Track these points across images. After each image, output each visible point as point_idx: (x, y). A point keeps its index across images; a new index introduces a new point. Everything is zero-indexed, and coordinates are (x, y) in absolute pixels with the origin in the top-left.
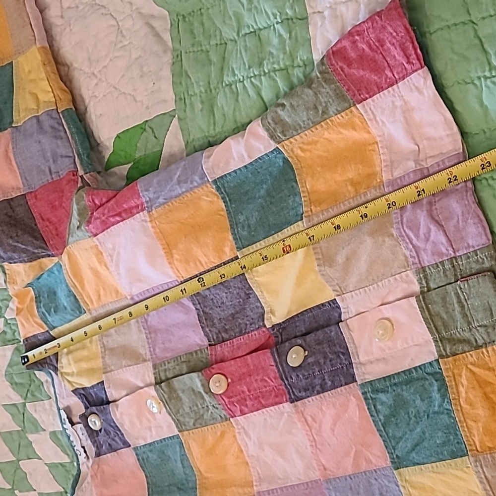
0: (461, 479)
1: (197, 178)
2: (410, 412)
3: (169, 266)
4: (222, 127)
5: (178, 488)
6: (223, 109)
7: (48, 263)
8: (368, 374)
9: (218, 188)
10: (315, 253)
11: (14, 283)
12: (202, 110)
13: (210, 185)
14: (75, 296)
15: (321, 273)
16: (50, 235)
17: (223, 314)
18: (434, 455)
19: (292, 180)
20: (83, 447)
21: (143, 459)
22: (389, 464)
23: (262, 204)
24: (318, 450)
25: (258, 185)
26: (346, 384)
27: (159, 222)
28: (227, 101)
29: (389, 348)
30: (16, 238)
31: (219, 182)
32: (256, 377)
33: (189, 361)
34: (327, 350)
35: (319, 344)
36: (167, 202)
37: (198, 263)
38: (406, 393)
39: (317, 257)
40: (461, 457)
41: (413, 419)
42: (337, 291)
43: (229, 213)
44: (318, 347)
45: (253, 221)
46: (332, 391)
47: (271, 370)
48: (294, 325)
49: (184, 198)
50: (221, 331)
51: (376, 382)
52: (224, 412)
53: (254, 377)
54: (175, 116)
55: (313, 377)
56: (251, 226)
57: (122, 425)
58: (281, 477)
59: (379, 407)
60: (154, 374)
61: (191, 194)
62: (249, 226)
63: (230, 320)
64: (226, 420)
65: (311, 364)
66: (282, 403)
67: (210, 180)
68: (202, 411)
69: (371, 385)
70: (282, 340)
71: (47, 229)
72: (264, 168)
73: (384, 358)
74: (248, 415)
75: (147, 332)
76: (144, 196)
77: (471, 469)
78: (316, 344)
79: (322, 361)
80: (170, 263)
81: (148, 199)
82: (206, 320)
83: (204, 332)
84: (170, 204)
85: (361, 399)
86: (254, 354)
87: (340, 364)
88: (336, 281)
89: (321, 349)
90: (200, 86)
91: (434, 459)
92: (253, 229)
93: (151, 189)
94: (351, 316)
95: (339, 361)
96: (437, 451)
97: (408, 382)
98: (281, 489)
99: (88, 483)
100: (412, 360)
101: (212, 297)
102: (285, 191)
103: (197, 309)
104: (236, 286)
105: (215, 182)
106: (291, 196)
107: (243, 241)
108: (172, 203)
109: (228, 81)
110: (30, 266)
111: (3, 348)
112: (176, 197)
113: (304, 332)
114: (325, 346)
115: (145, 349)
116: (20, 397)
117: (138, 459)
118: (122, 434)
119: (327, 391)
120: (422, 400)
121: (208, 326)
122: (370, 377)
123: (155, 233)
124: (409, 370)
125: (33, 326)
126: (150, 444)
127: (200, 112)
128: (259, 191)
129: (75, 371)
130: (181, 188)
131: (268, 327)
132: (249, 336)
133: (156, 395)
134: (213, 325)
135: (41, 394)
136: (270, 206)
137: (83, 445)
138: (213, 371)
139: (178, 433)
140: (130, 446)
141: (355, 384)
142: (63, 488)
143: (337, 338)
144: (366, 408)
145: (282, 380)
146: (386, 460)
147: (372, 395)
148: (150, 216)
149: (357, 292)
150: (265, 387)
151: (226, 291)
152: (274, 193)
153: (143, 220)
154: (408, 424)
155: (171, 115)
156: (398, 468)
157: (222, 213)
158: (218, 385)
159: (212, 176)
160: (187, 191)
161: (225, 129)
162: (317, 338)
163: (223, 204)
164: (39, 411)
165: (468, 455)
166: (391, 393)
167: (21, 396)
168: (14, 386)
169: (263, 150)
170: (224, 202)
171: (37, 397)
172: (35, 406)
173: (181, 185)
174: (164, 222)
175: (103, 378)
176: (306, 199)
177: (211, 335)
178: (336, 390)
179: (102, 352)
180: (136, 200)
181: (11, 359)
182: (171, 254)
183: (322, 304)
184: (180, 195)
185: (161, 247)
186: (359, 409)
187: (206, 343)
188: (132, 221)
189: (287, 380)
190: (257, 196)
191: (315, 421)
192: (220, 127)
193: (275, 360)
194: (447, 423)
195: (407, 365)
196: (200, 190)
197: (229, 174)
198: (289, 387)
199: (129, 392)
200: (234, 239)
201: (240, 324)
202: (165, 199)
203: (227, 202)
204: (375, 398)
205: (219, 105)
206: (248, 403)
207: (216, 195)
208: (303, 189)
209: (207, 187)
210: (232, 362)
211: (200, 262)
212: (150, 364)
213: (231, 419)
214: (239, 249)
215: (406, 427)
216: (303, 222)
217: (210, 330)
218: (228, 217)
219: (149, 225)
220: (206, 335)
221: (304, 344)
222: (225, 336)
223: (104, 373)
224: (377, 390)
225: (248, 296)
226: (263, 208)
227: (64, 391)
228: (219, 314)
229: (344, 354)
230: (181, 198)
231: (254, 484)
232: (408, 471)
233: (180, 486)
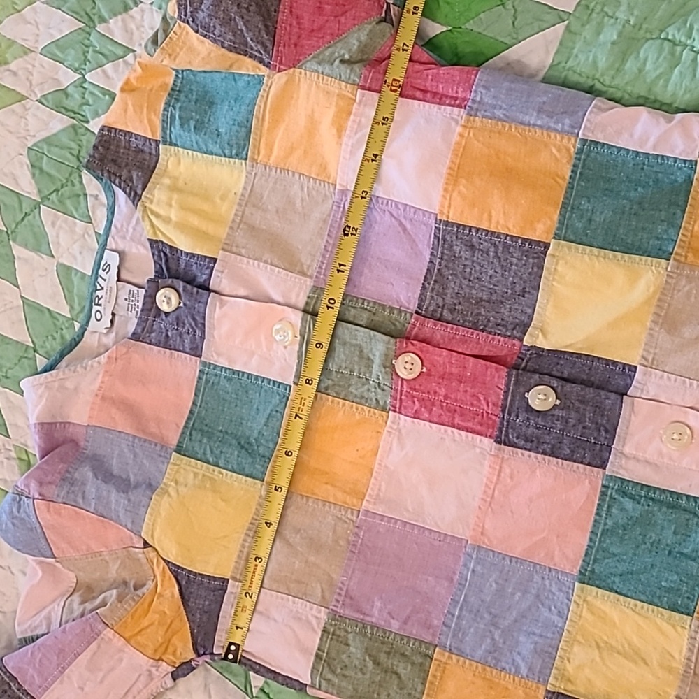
0: (663, 633)
1: (567, 121)
2: (648, 536)
3: (441, 192)
4: (627, 83)
5: (239, 443)
6: (645, 63)
7: (248, 67)
8: (626, 470)
9: (580, 152)
10: (658, 306)
11: (170, 55)
12: (613, 43)
13: (576, 141)
14: (250, 132)
15: (651, 332)
16: (286, 38)
17: (467, 291)
18: (647, 593)
19: (678, 206)
20: (113, 314)
21: (207, 381)
22: (576, 572)
23: (625, 207)
24: (490, 509)
25: (630, 181)
26: (589, 464)
27: (474, 134)
28: (658, 59)
29: (671, 459)
30: (244, 11)
31: (590, 146)
32: (468, 389)
33: (374, 314)
34: (589, 415)
35: (582, 402)
36: (505, 121)
37: (485, 216)
38: (660, 515)
39: (659, 312)
40: (682, 613)
41: (648, 545)
42: (646, 359)
43: (570, 187)
44: (577, 404)
45: (598, 218)
46: (564, 461)
47: (495, 392)
48: (555, 360)
49: (529, 131)
50: (446, 307)
51: (631, 484)
52: (389, 400)
53: (464, 386)
54: (563, 21)
55: (546, 432)
56: (593, 223)
57: (213, 328)
58: (410, 509)
59: (614, 511)
60: (308, 297)
61: (542, 134)
62: (590, 220)
63: (472, 303)
64: (384, 409)
65: (556, 417)
66: (481, 435)
67: (580, 136)
68: (354, 380)
69: (622, 483)
70: (526, 366)
71: (288, 28)
72: (655, 169)
73: (656, 465)
74: (422, 422)
75: (331, 242)
76: (475, 91)
77: (686, 633)
78: (578, 400)
79: (572, 422)
80: (446, 190)
81: (478, 99)
82: (435, 281)
83: (421, 294)
84: (507, 125)
85: (596, 490)
86: (483, 362)
87: (595, 438)
88: (657, 351)
89: (582, 410)
90: (632, 14)
91: (643, 598)
92: (593, 227)
93: (492, 90)
94: (643, 396)
95: (595, 435)
96: (655, 593)
97: (670, 506)
98: (405, 523)
99: (99, 363)
100: (690, 486)
101: (468, 263)
102: (663, 213)
103: (431, 262)
104: (520, 274)
105: (584, 141)
106: (666, 224)
107: (569, 232)
108: (510, 127)
109: (673, 35)
110: (223, 55)
111: (51, 114)
112: (522, 123)
113: (565, 376)
114: (588, 408)
115: (312, 261)
116: (35, 191)
117: (200, 378)
118: (203, 338)
119: (557, 457)
120: (675, 533)
121: (433, 289)
122: (626, 474)
123: (458, 143)
124: (679, 495)
125: (141, 122)
126: (234, 372)
127: (609, 45)
128: (629, 191)
129: (174, 218)
130: (538, 117)
131: (524, 343)
132: (488, 337)
133: (299, 325)
134: (442, 295)
135: (76, 210)
136: (632, 216)
137: (115, 312)
138: (411, 348)
139: (292, 384)
140: (200, 356)
141: (601, 470)
142: (33, 342)
143: (610, 409)
144: (597, 502)
145: (503, 411)
146: (574, 567)
147: (614, 494)
148: (468, 121)
149: (673, 377)
150: (472, 405)
151: (499, 270)
152: (647, 205)
153: (452, 118)
154: (638, 547)
155: (560, 16)
156: (584, 583)
157: (560, 181)
158: (408, 366)
159: (586, 133)
160: (541, 127)
161: (629, 89)
162: (582, 393)
163: (569, 173)
164: (61, 227)
165: (692, 616)
166: (643, 505)
167: (40, 191)
168: (37, 172)
169: (677, 152)
170: (572, 171)
171: (66, 208)
172: (57, 218)
173: (540, 115)
174: (481, 139)
175: (220, 255)
176: (684, 239)
177: (427, 303)
178: (571, 463)
179: (234, 221)
180: (460, 90)
181: (55, 135)
182: (456, 181)
183: (614, 363)
184: (529, 125)
185: (448, 163)
186: (587, 498)
187: (413, 307)
188: (436, 109)
189: (509, 414)
190: (622, 194)
191: (511, 478)
192: (625, 82)
193: (507, 385)
194: (692, 573)
195: (679, 487)
196: (558, 137)
197: (610, 146)
198: (505, 423)
199: (251, 296)
200: (560, 222)
201: (479, 314)
202: (504, 115)
203: (576, 174)
204: (615, 499)
205: (642, 55)
206: (434, 409)
207: (571, 157)
208: (687, 225)
209: (570, 139)
210: (445, 353)
211: (490, 216)
212: (310, 283)
213: (391, 412)
214: (557, 237)
215: (632, 548)
216: (668, 264)
217: (432, 297)
218: (566, 192)
219: (459, 129)
220: (421, 300)
221: (559, 390)
222: (446, 314)
223: (223, 249)
224: (623, 492)
225: (523, 293)
226: (623, 213)
227: (131, 230)
228: (460, 287)
229: (607, 431)
230: (527, 128)
231: (367, 498)
232: (597, 593)
233: (242, 442)
